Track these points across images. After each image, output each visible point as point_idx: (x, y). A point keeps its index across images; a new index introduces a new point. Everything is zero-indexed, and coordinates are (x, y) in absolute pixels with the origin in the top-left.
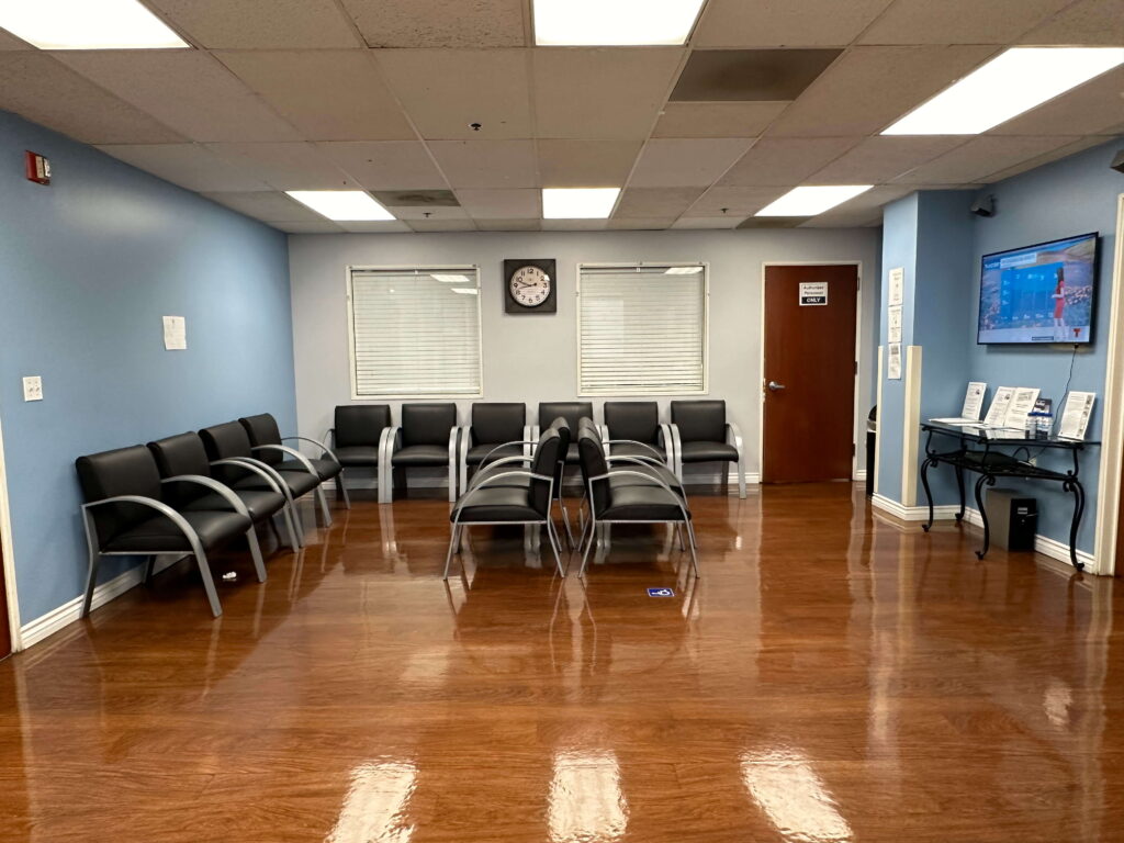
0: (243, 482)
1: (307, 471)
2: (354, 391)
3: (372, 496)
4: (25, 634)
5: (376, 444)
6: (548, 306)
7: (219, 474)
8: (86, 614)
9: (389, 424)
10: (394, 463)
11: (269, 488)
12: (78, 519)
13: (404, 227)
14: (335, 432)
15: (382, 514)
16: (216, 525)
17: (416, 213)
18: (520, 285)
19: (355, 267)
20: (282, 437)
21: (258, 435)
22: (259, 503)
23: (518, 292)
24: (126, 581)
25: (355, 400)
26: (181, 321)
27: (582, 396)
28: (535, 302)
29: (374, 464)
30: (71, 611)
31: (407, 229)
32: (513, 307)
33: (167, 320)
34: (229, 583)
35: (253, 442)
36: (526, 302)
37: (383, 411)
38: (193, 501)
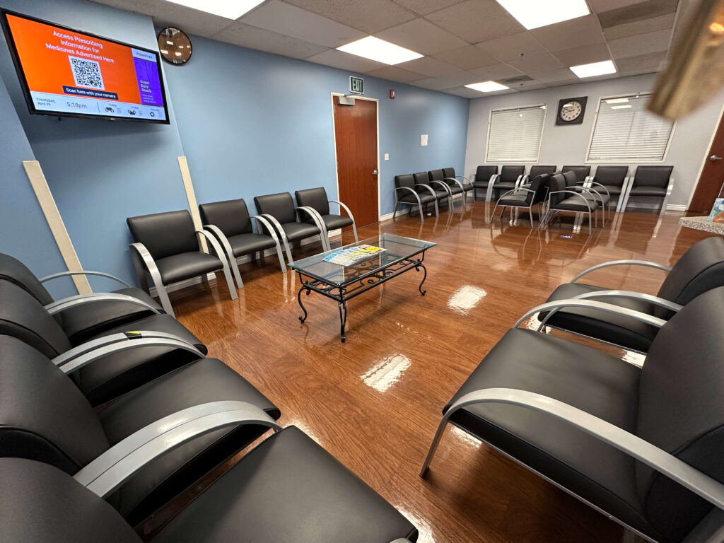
0: (437, 188)
1: (460, 187)
2: (485, 161)
3: (484, 199)
4: (382, 218)
5: (488, 181)
6: (579, 120)
7: (431, 185)
8: (394, 218)
9: (496, 173)
10: (493, 188)
11: (445, 191)
12: (394, 192)
13: (513, 91)
14: (476, 176)
15: (486, 205)
16: (426, 198)
17: (517, 85)
18: (566, 111)
19: (494, 110)
20: (456, 175)
21: (447, 175)
22: (440, 194)
23: (564, 115)
24: (404, 211)
25: (486, 164)
26: (427, 136)
27: (587, 163)
28: (572, 119)
29: (486, 188)
30: (390, 216)
31: (516, 91)
32: (560, 122)
33: (422, 136)
34: (429, 216)
35: (445, 177)
36: (567, 119)
37: (495, 168)
38: (422, 191)
